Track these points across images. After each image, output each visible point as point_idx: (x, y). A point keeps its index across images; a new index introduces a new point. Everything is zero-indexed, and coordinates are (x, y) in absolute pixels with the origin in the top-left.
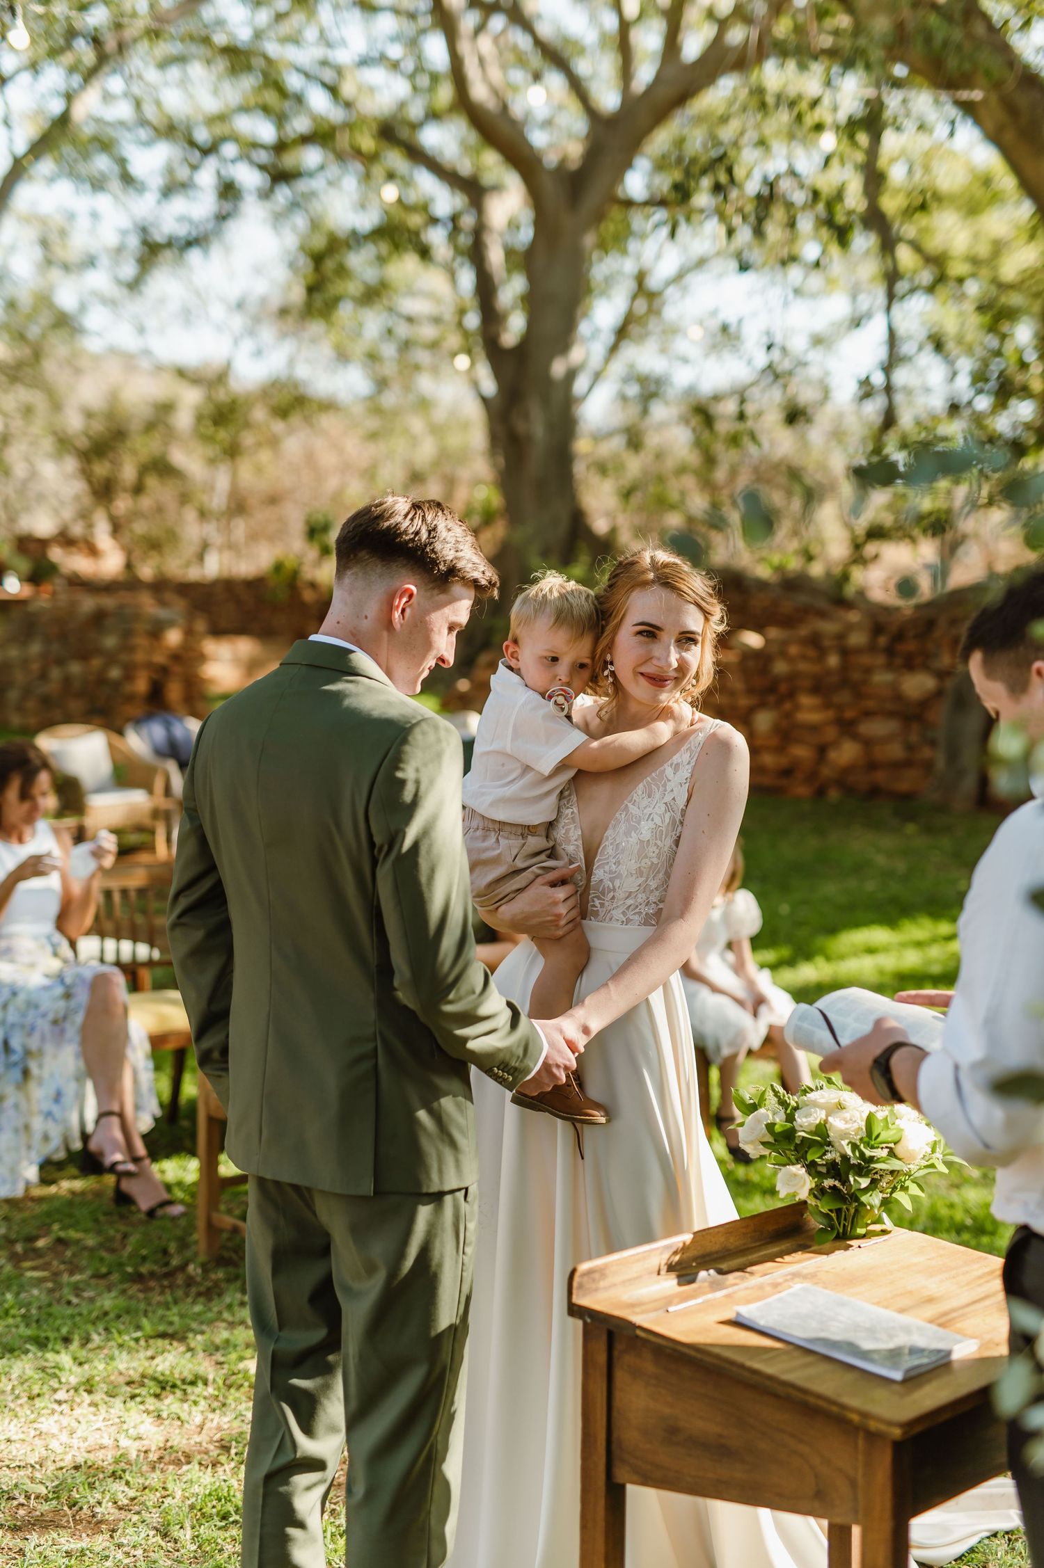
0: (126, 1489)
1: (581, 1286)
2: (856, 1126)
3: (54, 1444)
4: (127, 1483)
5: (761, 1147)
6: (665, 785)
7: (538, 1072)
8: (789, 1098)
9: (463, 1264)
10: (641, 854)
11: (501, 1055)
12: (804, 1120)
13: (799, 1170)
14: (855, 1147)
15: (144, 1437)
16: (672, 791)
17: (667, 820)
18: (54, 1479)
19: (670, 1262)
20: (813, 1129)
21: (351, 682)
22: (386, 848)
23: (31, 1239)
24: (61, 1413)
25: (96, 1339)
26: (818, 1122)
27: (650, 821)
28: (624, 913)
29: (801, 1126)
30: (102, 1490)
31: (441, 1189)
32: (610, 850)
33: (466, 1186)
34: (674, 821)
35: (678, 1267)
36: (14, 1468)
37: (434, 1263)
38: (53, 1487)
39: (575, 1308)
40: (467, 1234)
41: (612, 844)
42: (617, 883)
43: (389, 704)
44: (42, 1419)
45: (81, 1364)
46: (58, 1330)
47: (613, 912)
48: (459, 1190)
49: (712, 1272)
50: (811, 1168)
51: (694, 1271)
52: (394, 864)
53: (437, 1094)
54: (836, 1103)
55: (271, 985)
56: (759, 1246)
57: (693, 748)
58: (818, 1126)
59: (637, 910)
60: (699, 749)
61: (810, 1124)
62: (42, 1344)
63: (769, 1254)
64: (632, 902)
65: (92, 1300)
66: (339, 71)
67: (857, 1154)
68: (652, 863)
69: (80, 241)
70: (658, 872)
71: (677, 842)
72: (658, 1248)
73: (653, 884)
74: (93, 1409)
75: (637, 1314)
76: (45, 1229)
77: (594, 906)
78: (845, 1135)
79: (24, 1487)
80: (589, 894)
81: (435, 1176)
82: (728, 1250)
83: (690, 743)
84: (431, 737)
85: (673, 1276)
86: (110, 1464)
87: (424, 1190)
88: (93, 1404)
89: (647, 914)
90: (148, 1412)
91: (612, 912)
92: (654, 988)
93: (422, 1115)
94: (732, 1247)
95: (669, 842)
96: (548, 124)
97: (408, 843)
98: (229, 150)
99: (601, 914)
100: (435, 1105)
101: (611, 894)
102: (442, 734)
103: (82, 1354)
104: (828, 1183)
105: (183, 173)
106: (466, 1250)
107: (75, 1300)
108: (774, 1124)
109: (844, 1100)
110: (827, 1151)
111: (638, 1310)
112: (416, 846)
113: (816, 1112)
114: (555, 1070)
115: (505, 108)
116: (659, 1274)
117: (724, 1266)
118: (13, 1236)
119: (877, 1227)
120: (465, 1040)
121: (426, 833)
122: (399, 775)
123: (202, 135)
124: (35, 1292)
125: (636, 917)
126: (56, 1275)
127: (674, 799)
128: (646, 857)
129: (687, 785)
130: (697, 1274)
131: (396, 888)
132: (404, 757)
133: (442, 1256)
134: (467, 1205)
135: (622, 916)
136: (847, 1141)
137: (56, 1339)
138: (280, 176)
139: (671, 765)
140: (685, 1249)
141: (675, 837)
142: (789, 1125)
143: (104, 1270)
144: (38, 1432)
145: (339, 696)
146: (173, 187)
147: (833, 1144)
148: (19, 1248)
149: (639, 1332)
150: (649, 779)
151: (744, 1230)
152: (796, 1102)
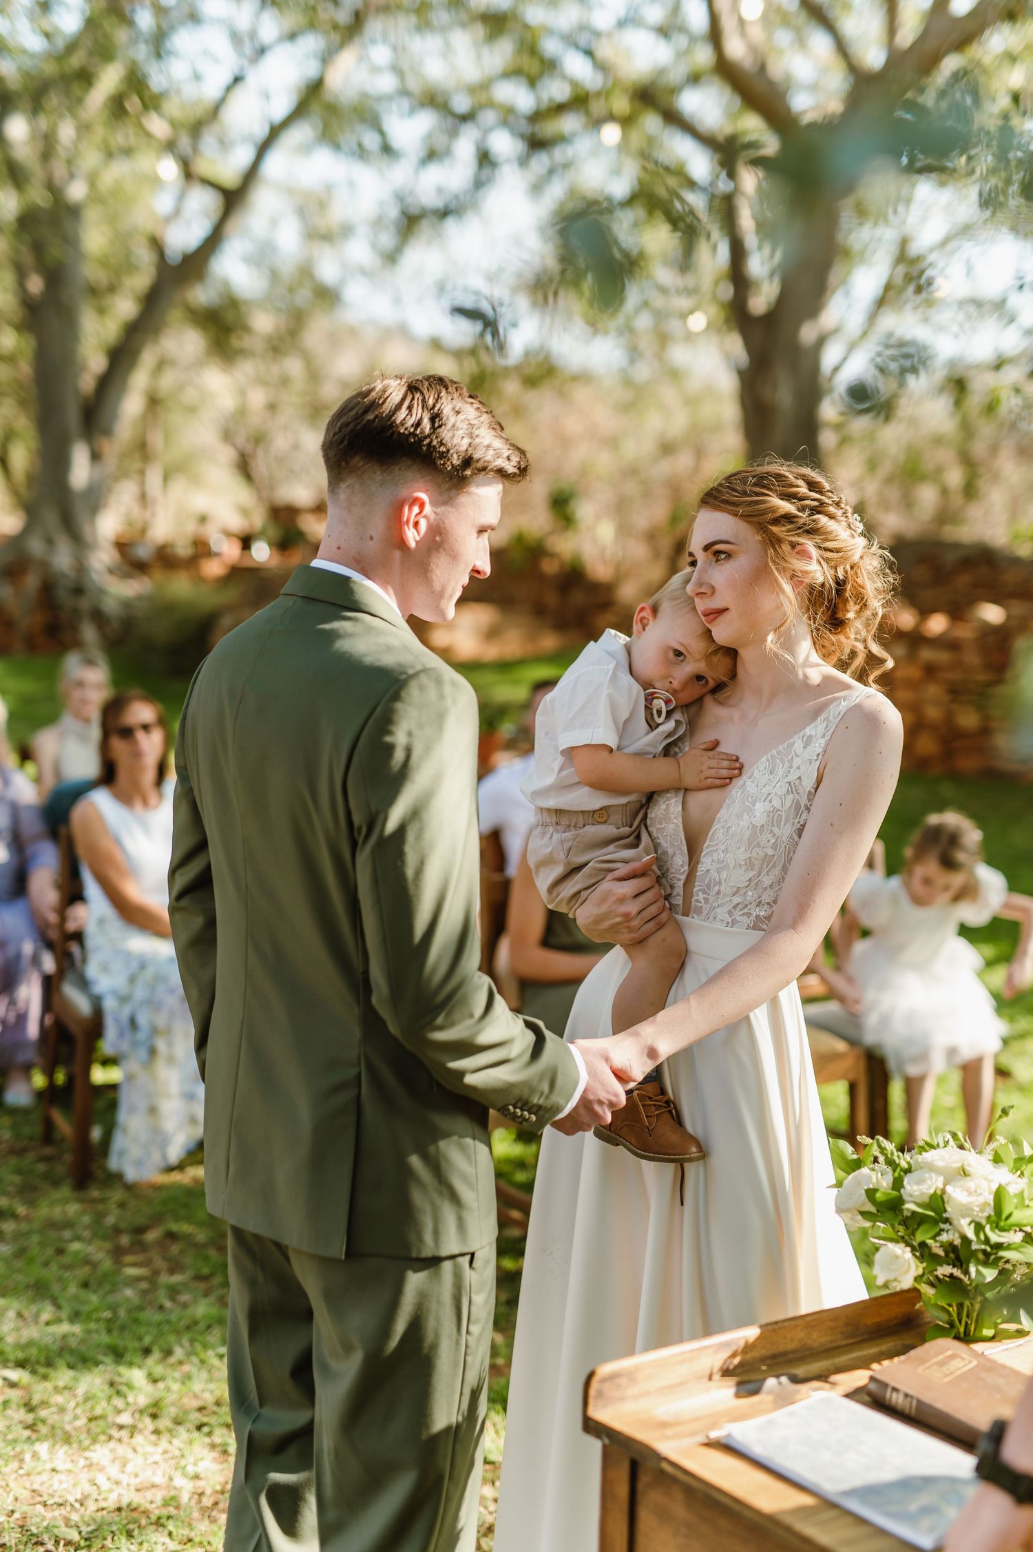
0: (167, 1540)
1: (600, 1394)
2: (981, 1200)
3: (101, 1479)
4: (170, 1534)
5: (860, 1217)
6: (791, 761)
7: (575, 1109)
8: (899, 1157)
9: (467, 1346)
10: (753, 842)
11: (516, 1092)
12: (915, 1188)
13: (903, 1253)
14: (979, 1228)
15: (202, 1475)
16: (799, 768)
17: (788, 803)
18: (91, 1522)
19: (725, 1367)
20: (927, 1200)
21: (349, 619)
22: (364, 830)
23: (140, 1231)
24: (120, 1440)
25: (179, 1352)
26: (932, 1191)
27: (767, 803)
28: (730, 913)
29: (911, 1196)
30: (140, 1540)
31: (436, 1254)
32: (720, 834)
33: (471, 1250)
34: (798, 805)
35: (739, 1371)
36: (52, 1505)
37: (426, 1345)
38: (88, 1533)
39: (591, 1424)
40: (473, 1309)
41: (723, 827)
42: (724, 875)
43: (389, 649)
44: (97, 1447)
45: (155, 1381)
46: (140, 1339)
47: (719, 911)
48: (463, 1255)
49: (784, 1379)
50: (922, 1252)
51: (759, 1377)
52: (373, 852)
53: (437, 1134)
54: (958, 1169)
55: (246, 987)
56: (852, 1344)
57: (831, 718)
58: (933, 1197)
59: (746, 910)
60: (838, 719)
61: (922, 1194)
62: (118, 1355)
63: (864, 1356)
64: (740, 901)
65: (185, 1306)
66: (598, 34)
67: (982, 1237)
68: (766, 855)
69: (340, 211)
70: (774, 866)
71: (800, 832)
72: (710, 1347)
73: (767, 880)
74: (154, 1437)
75: (667, 1438)
76: (157, 1220)
77: (698, 901)
78: (966, 1211)
79: (55, 1531)
80: (694, 887)
81: (428, 1237)
82: (808, 1349)
83: (829, 712)
84: (432, 693)
85: (731, 1382)
86: (158, 1508)
87: (414, 1255)
88: (157, 1432)
89: (757, 916)
90: (213, 1446)
91: (716, 910)
92: (757, 1005)
93: (415, 1161)
94: (815, 1345)
95: (787, 831)
96: (814, 87)
97: (391, 825)
98: (489, 117)
99: (705, 912)
100: (432, 1149)
101: (717, 888)
102: (447, 689)
103: (159, 1370)
104: (944, 1270)
105: (440, 141)
106: (472, 1328)
107: (168, 1304)
108: (875, 1190)
109: (969, 1165)
110: (943, 1230)
111: (669, 1432)
112: (401, 831)
113: (931, 1178)
114: (597, 1108)
115: (762, 68)
116: (710, 1378)
117: (800, 1371)
118: (123, 1225)
119: (1012, 1327)
120: (461, 1074)
121: (416, 814)
122: (388, 739)
123: (461, 104)
124: (129, 1292)
125: (745, 919)
126: (156, 1273)
127: (799, 778)
128: (758, 845)
129: (818, 762)
130: (764, 1380)
131: (376, 882)
132: (396, 718)
133: (437, 1336)
134: (473, 1273)
135: (727, 916)
136: (968, 1220)
137: (135, 1350)
138: (536, 144)
139: (803, 737)
140: (748, 1348)
141: (798, 826)
142: (895, 1193)
143: (206, 1271)
144: (88, 1462)
145: (333, 636)
146: (432, 155)
147: (951, 1220)
148: (125, 1240)
149: (665, 1466)
150: (774, 752)
151: (832, 1324)
152: (908, 1163)
